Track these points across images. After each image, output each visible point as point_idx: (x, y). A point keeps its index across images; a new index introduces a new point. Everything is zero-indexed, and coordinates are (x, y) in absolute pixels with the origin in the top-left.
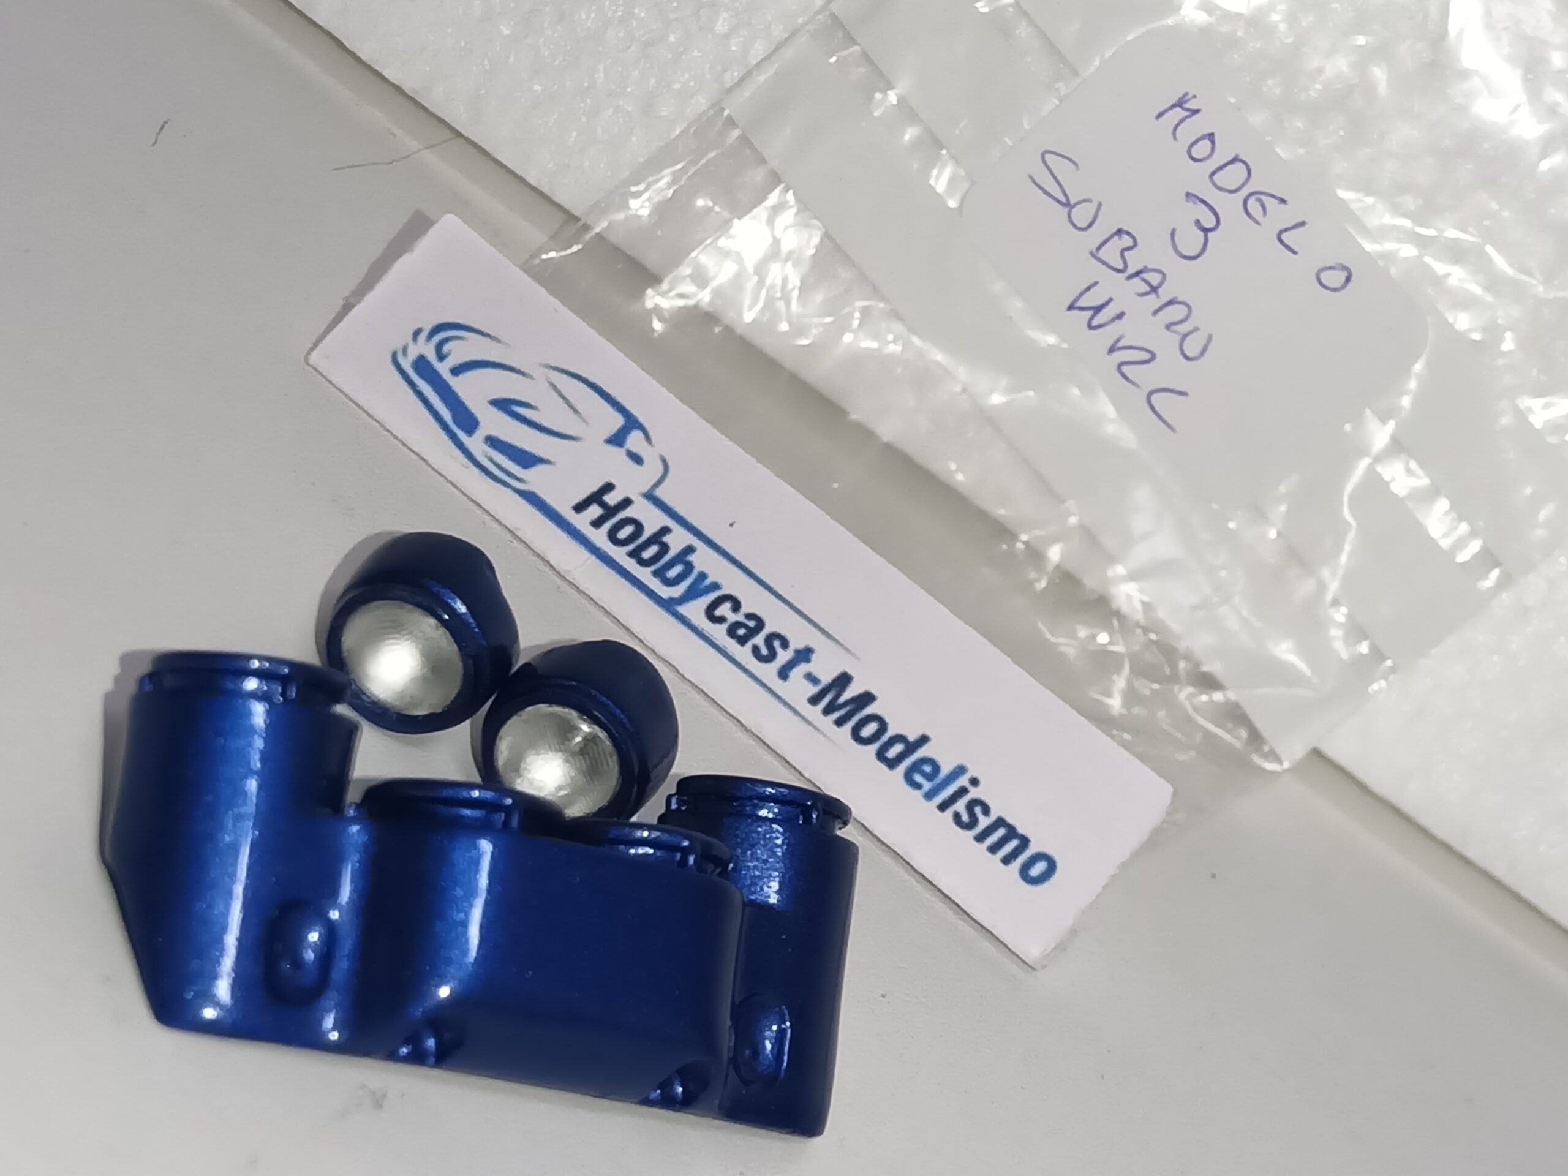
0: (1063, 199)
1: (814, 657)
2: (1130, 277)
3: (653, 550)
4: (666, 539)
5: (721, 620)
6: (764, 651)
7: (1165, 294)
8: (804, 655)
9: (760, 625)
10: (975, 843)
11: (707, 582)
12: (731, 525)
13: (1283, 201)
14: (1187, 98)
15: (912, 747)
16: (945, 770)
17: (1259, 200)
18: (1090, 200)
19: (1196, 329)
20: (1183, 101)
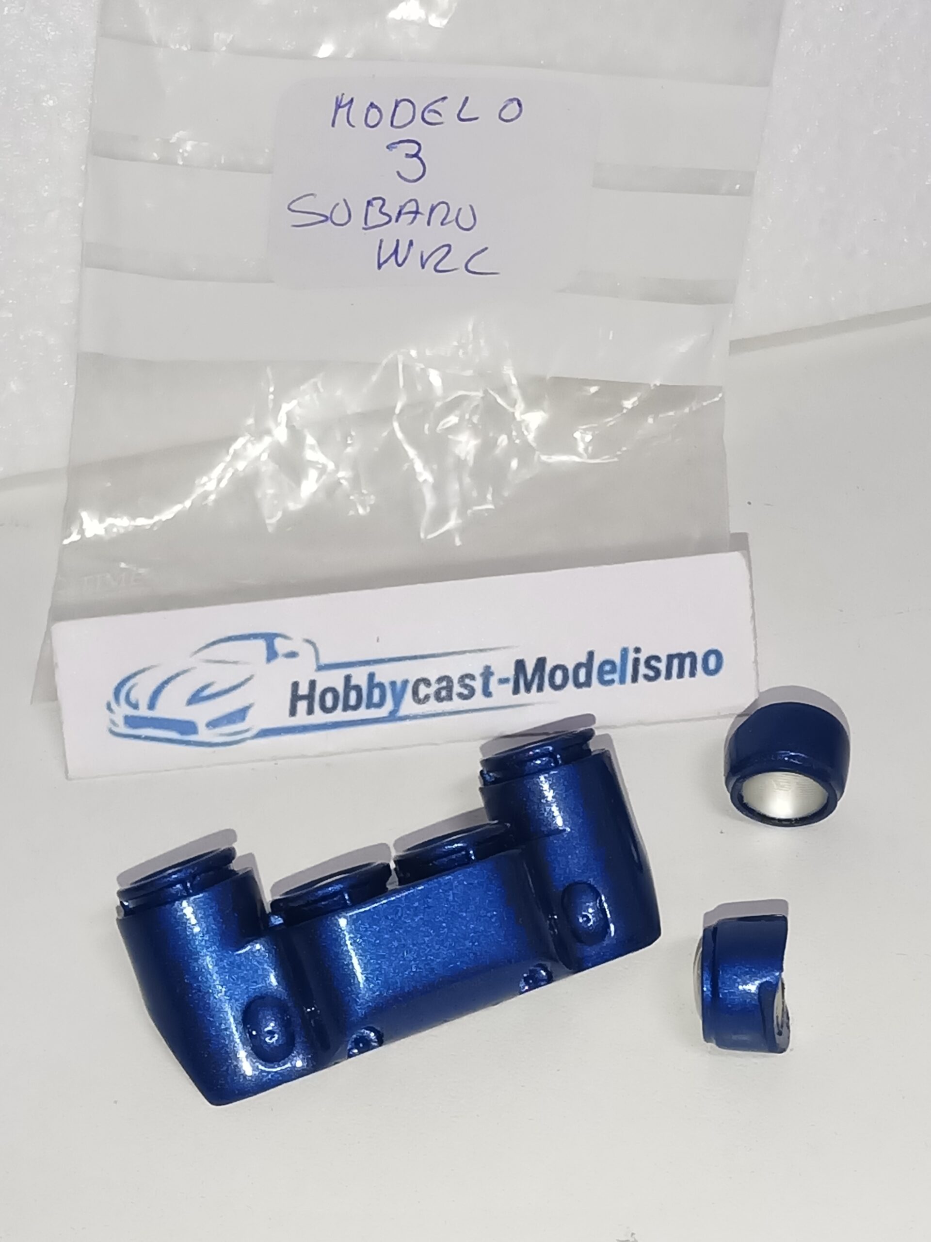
0: (323, 218)
1: (493, 669)
2: (397, 220)
3: (353, 695)
4: (353, 682)
5: (427, 697)
6: (466, 692)
7: (425, 209)
8: (487, 673)
9: (449, 680)
10: (668, 681)
11: (399, 684)
12: (378, 640)
13: (444, 98)
14: (339, 100)
16: (618, 661)
17: (430, 111)
18: (338, 204)
19: (460, 209)
20: (338, 103)
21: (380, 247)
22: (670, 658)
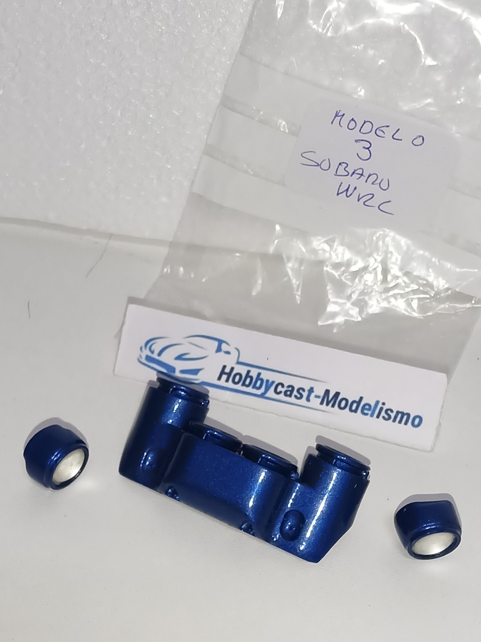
0: (316, 164)
1: (314, 390)
2: (351, 176)
3: (248, 380)
4: (251, 374)
5: (280, 392)
6: (299, 396)
7: (366, 174)
8: (311, 390)
9: (293, 388)
10: (394, 423)
11: (270, 382)
12: (268, 359)
13: (388, 126)
14: (338, 113)
15: (359, 403)
16: (373, 405)
17: (379, 130)
18: (325, 160)
19: (382, 180)
20: (337, 114)
21: (340, 186)
22: (398, 412)
